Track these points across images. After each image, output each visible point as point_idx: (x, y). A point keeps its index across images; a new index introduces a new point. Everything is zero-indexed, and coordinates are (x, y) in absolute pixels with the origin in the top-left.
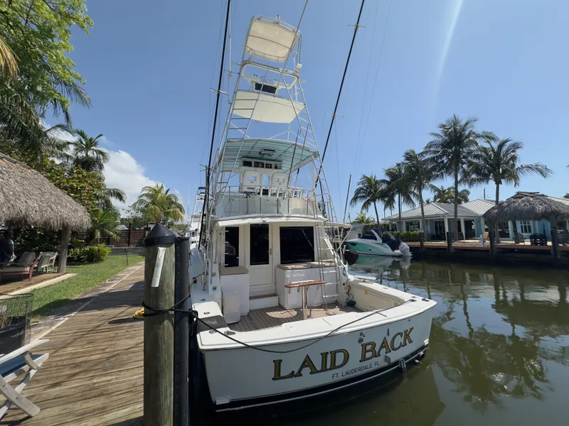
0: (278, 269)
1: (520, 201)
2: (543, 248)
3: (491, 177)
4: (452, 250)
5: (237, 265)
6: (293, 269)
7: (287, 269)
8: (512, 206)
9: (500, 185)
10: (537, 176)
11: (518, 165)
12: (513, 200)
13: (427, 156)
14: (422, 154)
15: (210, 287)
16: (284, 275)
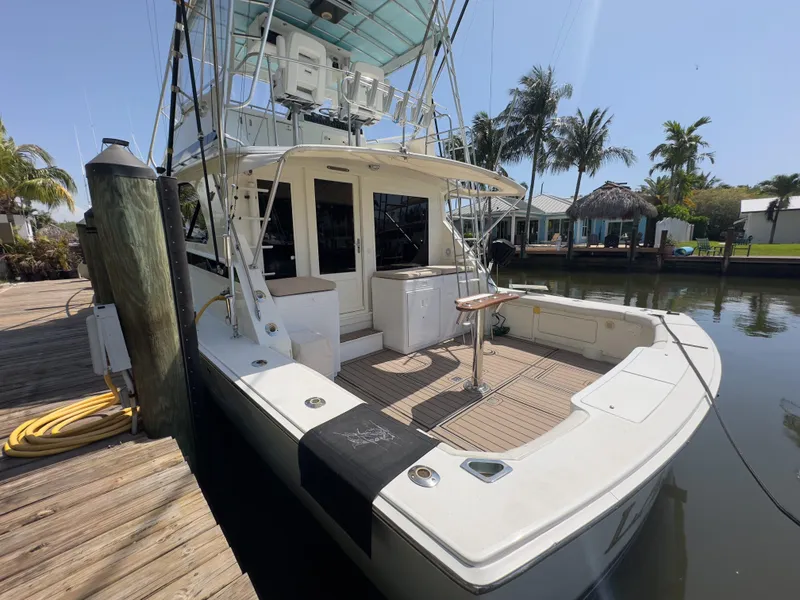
0: (375, 279)
1: (609, 192)
2: (616, 250)
3: (575, 162)
4: (525, 256)
5: (295, 275)
6: (416, 277)
7: (404, 278)
8: (600, 199)
9: (583, 174)
10: (621, 162)
11: (606, 147)
12: (602, 191)
13: (502, 125)
14: (498, 119)
15: (259, 328)
16: (402, 290)
